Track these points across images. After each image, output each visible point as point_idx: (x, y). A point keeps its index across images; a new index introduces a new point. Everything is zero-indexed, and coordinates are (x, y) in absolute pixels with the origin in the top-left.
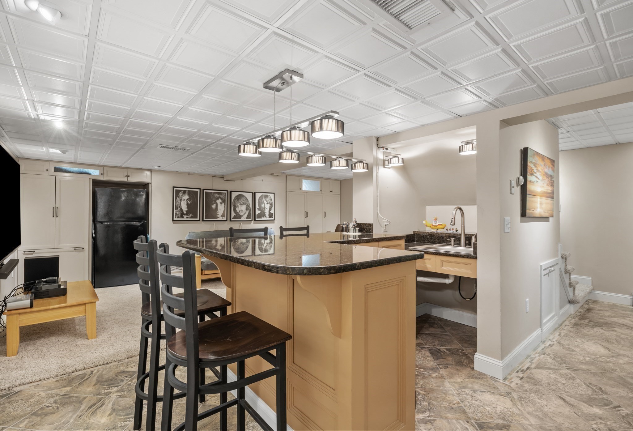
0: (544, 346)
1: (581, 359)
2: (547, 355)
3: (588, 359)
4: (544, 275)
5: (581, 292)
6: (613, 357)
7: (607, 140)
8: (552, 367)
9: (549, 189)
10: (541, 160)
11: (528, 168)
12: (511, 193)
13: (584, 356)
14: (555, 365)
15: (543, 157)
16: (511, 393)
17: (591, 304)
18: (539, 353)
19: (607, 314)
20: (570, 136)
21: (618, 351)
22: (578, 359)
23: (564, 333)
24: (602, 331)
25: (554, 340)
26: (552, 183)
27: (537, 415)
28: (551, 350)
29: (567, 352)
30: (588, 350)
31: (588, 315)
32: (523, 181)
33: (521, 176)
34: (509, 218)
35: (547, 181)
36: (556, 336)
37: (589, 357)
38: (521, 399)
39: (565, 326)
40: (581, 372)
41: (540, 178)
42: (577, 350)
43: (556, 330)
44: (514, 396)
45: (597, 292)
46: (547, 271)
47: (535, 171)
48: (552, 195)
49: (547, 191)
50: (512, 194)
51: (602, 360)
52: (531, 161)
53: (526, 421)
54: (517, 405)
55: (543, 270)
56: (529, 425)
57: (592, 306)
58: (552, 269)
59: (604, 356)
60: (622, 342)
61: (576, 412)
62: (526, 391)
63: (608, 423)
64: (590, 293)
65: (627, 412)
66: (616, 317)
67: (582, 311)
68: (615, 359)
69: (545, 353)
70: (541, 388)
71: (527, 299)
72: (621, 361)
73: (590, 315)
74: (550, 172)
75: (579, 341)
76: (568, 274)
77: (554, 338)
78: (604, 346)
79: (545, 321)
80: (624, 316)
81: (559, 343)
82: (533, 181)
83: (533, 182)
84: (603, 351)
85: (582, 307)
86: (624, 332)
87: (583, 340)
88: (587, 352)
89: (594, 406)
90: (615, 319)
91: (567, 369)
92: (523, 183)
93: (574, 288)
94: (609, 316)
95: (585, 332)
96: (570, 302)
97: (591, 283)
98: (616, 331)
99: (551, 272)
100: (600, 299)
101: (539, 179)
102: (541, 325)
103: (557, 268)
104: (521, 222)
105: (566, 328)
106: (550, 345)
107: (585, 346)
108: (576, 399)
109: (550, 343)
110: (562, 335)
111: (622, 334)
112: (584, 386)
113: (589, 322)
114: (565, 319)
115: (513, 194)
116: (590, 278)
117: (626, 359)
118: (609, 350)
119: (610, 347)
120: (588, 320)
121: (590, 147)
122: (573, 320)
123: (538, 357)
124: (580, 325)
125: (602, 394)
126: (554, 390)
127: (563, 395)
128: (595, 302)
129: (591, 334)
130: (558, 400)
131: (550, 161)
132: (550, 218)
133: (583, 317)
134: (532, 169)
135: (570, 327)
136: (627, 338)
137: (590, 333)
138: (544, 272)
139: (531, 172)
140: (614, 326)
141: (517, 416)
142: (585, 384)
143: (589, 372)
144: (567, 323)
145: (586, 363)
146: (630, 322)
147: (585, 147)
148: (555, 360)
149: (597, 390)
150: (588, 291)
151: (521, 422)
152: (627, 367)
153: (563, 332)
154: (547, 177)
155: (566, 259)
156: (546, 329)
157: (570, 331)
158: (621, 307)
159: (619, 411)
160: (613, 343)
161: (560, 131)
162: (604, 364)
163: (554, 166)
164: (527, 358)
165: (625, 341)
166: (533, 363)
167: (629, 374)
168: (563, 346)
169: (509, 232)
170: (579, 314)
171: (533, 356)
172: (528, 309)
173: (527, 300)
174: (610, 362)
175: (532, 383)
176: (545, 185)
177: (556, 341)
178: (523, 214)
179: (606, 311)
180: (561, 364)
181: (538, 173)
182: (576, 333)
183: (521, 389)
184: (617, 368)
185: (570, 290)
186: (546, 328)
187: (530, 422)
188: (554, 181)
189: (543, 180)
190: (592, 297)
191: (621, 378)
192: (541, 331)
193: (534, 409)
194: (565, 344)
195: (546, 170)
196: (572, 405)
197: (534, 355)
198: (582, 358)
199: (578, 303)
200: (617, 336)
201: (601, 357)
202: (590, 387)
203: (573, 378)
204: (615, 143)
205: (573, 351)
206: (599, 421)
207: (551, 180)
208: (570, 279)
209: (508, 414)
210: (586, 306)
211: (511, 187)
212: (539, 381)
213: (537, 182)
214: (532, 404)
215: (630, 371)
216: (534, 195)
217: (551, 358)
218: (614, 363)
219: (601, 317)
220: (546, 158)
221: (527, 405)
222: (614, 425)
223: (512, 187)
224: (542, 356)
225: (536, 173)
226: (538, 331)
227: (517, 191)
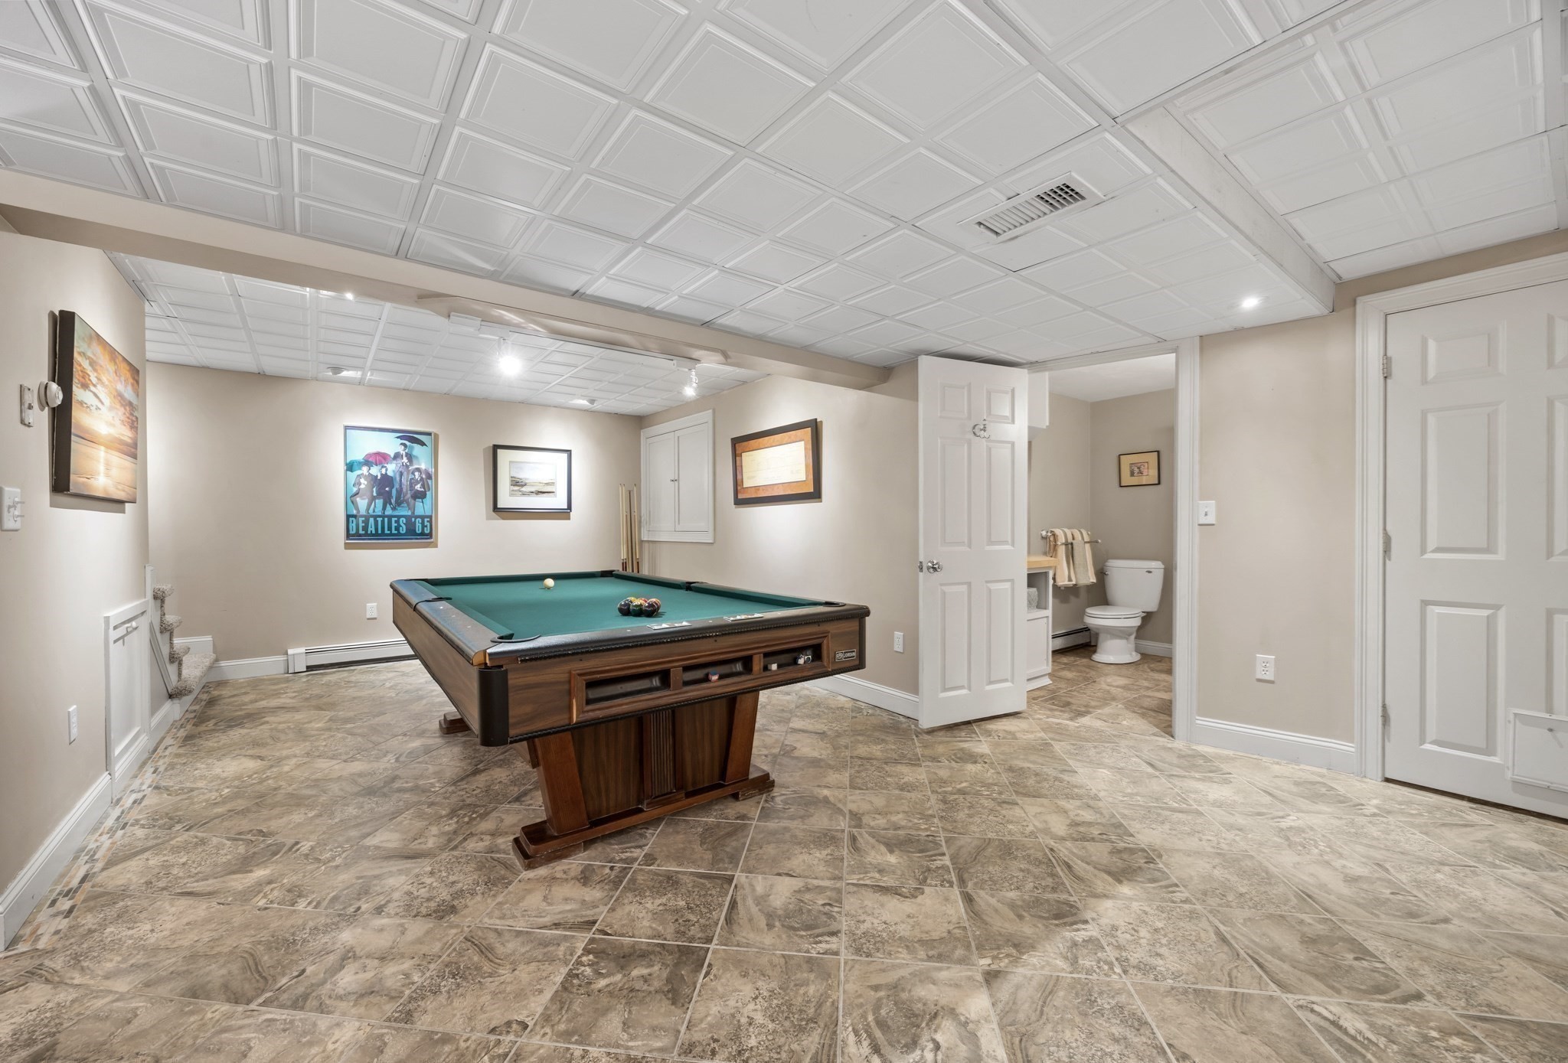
0: (121, 810)
1: (213, 797)
2: (132, 825)
3: (226, 791)
4: (115, 642)
5: (193, 670)
6: (271, 767)
7: (244, 361)
8: (150, 843)
9: (126, 434)
10: (107, 357)
11: (75, 366)
12: (22, 422)
13: (217, 791)
14: (156, 838)
15: (113, 353)
16: (41, 965)
17: (214, 690)
18: (111, 829)
19: (247, 699)
20: (170, 328)
21: (277, 754)
22: (207, 801)
23: (164, 763)
24: (244, 731)
25: (144, 787)
26: (133, 421)
27: (132, 966)
28: (140, 812)
29: (179, 798)
30: (224, 775)
31: (212, 712)
32: (61, 396)
33: (54, 381)
34: (19, 490)
35: (120, 413)
36: (148, 777)
37: (228, 787)
38: (76, 960)
39: (166, 748)
40: (217, 821)
41: (107, 401)
42: (200, 784)
43: (144, 764)
44: (53, 966)
45: (223, 664)
46: (122, 631)
47: (94, 380)
48: (133, 450)
49: (122, 438)
50: (25, 425)
51: (254, 782)
52: (82, 350)
53: (103, 997)
54: (68, 981)
55: (111, 628)
56: (117, 1000)
57: (216, 693)
58: (134, 624)
59: (255, 773)
60: (283, 737)
61: (222, 901)
62: (91, 931)
63: (285, 881)
64: (210, 668)
65: (311, 843)
66: (264, 700)
67: (197, 707)
68: (275, 770)
69: (126, 824)
70: (129, 903)
71: (70, 706)
72: (286, 768)
73: (215, 710)
74: (129, 394)
75: (203, 766)
76: (168, 634)
77: (142, 784)
78: (252, 757)
79: (117, 752)
80: (277, 694)
81: (157, 788)
82: (89, 404)
83: (88, 407)
84: (251, 765)
85: (196, 700)
86: (282, 720)
87: (210, 761)
88: (222, 779)
89: (255, 869)
90: (263, 703)
91: (187, 830)
92: (59, 402)
93: (180, 664)
94: (252, 702)
95: (211, 745)
96: (171, 696)
97: (211, 648)
98: (267, 722)
99: (131, 632)
100: (231, 676)
101: (102, 403)
102: (108, 764)
103: (143, 624)
104: (53, 505)
105: (167, 753)
106: (135, 802)
107: (218, 771)
108: (216, 878)
109: (134, 797)
110: (162, 769)
111: (280, 723)
112: (229, 843)
113: (215, 724)
114: (162, 734)
115: (29, 425)
116: (209, 638)
117: (294, 761)
118: (261, 758)
119: (263, 752)
120: (213, 722)
121: (208, 368)
122: (182, 730)
123: (110, 841)
124: (199, 735)
125: (264, 840)
126: (163, 889)
127: (188, 885)
128: (222, 684)
129: (224, 744)
130: (177, 903)
131: (128, 368)
132: (127, 504)
133: (200, 719)
134: (83, 371)
135: (175, 748)
136: (289, 728)
137: (221, 744)
138: (114, 635)
139: (81, 379)
140: (263, 715)
141: (76, 1005)
142: (228, 839)
143: (233, 813)
144: (168, 741)
145: (225, 800)
146: (288, 701)
147: (198, 365)
148: (154, 826)
149: (253, 838)
150: (207, 664)
151: (88, 1012)
152: (297, 773)
153: (162, 765)
154: (122, 405)
155: (163, 601)
156: (120, 770)
157: (178, 755)
158: (269, 680)
159: (298, 850)
160: (267, 744)
161: (147, 306)
162: (258, 788)
163: (137, 382)
164: (76, 858)
165: (286, 733)
166: (97, 860)
167: (302, 782)
168: (168, 790)
169: (16, 530)
170: (193, 715)
171: (92, 846)
172: (74, 731)
173: (70, 710)
174: (268, 778)
175: (103, 906)
176: (118, 423)
177: (150, 786)
178: (61, 483)
179: (246, 693)
180: (170, 829)
181: (99, 387)
182: (193, 755)
183: (73, 937)
184: (281, 783)
185: (172, 669)
186: (121, 767)
187: (116, 992)
188: (137, 418)
189: (111, 409)
190: (214, 677)
191: (291, 795)
192: (109, 777)
193: (119, 958)
194: (171, 784)
195: (120, 387)
196: (210, 894)
197: (96, 841)
198: (214, 795)
199: (190, 692)
200: (271, 730)
201: (250, 777)
202: (242, 840)
203: (203, 842)
204: (256, 371)
205: (192, 790)
206: (268, 888)
207: (132, 414)
208: (171, 644)
209: (42, 1020)
210: (205, 697)
211: (22, 403)
212: (124, 890)
213: (98, 408)
214: (112, 950)
215: (303, 778)
216: (91, 439)
217: (143, 826)
218: (275, 778)
219: (237, 708)
220: (120, 358)
221: (99, 962)
222: (295, 878)
223: (26, 405)
224: (120, 833)
225: (95, 386)
226: (104, 779)
227: (41, 420)
